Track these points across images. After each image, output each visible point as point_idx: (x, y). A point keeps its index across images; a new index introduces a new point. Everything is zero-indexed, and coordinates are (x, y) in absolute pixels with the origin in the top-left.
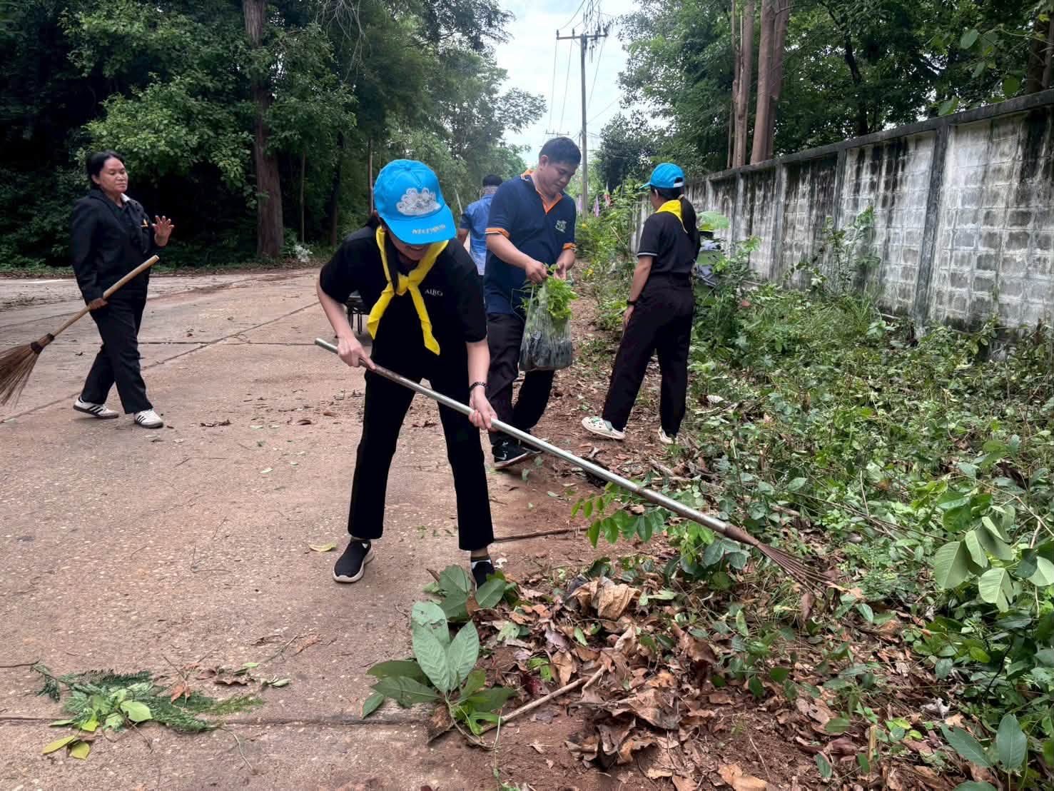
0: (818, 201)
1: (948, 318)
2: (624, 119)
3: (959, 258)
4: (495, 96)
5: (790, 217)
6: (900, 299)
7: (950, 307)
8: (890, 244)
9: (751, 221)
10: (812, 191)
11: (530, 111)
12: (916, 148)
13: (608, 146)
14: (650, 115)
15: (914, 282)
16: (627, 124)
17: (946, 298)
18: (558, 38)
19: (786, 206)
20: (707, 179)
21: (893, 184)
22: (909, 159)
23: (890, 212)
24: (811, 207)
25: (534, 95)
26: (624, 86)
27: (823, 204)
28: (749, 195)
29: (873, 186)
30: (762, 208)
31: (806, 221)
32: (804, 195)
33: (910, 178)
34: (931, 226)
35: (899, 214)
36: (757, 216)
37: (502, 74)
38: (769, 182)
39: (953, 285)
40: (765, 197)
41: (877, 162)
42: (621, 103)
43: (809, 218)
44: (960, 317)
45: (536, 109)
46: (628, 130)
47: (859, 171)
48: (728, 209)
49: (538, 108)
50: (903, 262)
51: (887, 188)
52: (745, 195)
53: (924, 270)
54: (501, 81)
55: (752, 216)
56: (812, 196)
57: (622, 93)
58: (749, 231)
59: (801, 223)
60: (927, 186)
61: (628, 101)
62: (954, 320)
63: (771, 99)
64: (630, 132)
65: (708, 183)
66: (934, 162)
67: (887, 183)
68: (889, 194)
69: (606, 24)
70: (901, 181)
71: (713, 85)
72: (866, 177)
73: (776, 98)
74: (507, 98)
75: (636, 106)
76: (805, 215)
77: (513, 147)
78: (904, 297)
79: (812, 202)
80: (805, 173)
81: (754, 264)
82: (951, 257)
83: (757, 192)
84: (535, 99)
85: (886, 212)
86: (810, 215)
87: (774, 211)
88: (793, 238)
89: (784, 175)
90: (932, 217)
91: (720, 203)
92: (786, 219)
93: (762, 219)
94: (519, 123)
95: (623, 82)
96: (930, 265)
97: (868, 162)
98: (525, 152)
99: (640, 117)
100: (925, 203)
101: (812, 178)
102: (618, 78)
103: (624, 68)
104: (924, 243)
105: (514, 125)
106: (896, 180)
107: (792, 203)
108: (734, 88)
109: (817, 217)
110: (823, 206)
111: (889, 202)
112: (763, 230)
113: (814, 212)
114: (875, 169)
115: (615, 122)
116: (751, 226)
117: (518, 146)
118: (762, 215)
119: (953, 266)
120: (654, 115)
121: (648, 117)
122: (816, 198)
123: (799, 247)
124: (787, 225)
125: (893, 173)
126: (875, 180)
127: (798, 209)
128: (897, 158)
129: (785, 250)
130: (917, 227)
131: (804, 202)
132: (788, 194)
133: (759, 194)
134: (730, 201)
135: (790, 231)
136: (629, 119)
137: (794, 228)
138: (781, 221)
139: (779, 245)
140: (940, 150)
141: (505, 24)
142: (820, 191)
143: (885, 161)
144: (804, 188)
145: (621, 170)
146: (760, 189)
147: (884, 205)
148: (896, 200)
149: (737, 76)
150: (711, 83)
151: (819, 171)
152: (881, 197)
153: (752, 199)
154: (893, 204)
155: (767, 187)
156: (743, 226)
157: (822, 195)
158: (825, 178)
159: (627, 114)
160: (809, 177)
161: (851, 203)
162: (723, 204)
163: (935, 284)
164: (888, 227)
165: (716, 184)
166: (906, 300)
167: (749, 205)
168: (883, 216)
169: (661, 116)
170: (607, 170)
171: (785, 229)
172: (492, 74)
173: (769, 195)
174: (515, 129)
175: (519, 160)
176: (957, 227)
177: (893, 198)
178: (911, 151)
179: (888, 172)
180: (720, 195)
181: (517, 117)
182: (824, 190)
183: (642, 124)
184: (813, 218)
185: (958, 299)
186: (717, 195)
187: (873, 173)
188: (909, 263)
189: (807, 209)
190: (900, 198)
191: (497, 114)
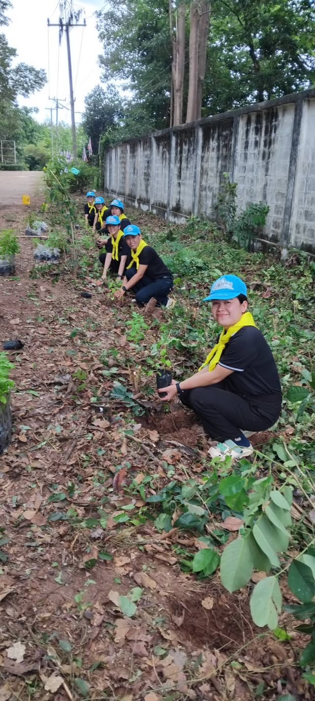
0: (222, 154)
1: (303, 244)
2: (102, 90)
3: (310, 199)
4: (8, 69)
5: (205, 165)
6: (274, 229)
7: (304, 236)
8: (268, 187)
9: (180, 168)
10: (218, 146)
11: (35, 81)
12: (283, 116)
13: (91, 110)
14: (121, 88)
15: (282, 216)
16: (104, 94)
17: (301, 229)
18: (49, 25)
19: (203, 158)
20: (152, 136)
21: (269, 143)
22: (278, 124)
23: (267, 163)
24: (218, 158)
25: (38, 69)
26: (103, 65)
27: (226, 156)
28: (179, 149)
29: (257, 144)
30: (187, 159)
31: (215, 169)
32: (213, 149)
33: (279, 138)
34: (292, 175)
35: (273, 164)
36: (184, 165)
37: (13, 52)
38: (191, 139)
39: (306, 219)
40: (189, 150)
41: (259, 126)
42: (101, 78)
43: (217, 167)
44: (310, 243)
45: (39, 79)
46: (105, 98)
47: (247, 132)
48: (166, 158)
49: (41, 79)
50: (275, 202)
51: (265, 145)
52: (176, 148)
53: (288, 208)
54: (12, 57)
55: (181, 164)
56: (218, 150)
57: (102, 71)
58: (179, 176)
59: (212, 170)
60: (290, 146)
61: (106, 77)
62: (306, 245)
63: (199, 78)
64: (107, 100)
65: (153, 139)
66: (294, 127)
67: (265, 142)
68: (267, 150)
69: (77, 12)
70: (274, 140)
71: (160, 67)
72: (252, 136)
73: (202, 78)
74: (18, 70)
75: (112, 81)
76: (214, 164)
77: (25, 108)
78: (275, 228)
79: (218, 155)
80: (214, 133)
81: (183, 201)
82: (305, 198)
83: (184, 147)
84: (38, 72)
85: (265, 163)
86: (217, 165)
87: (194, 160)
88: (207, 181)
89: (200, 134)
90: (293, 168)
91: (161, 154)
92: (202, 168)
93: (187, 167)
94: (27, 91)
95: (102, 62)
96: (291, 204)
97: (253, 125)
98: (34, 113)
99: (113, 89)
100: (289, 157)
101: (219, 136)
102: (98, 59)
103: (102, 52)
104: (288, 187)
105: (24, 91)
106: (271, 139)
107: (206, 155)
108: (173, 69)
109: (222, 166)
110: (225, 158)
111: (267, 156)
112: (188, 175)
113: (220, 162)
114: (258, 131)
115: (95, 92)
116: (180, 172)
117: (29, 107)
118: (187, 164)
119: (306, 205)
120: (125, 88)
121: (120, 90)
122: (221, 152)
123: (211, 189)
124: (204, 172)
125: (269, 134)
126: (258, 139)
127: (210, 160)
128: (271, 123)
129: (202, 191)
130: (284, 175)
131: (213, 154)
132: (203, 148)
133: (185, 147)
134: (167, 153)
135: (205, 176)
136: (105, 90)
137: (207, 174)
138: (199, 169)
139: (198, 187)
140: (298, 118)
141: (5, 10)
142: (223, 146)
143: (264, 125)
144: (213, 144)
145: (101, 128)
146: (186, 145)
147: (264, 158)
148: (271, 155)
149: (174, 60)
150: (158, 65)
151: (223, 131)
152: (261, 152)
153: (181, 152)
154: (269, 158)
155: (190, 142)
156: (175, 172)
157: (224, 150)
158: (226, 137)
159: (104, 86)
160: (216, 136)
161: (243, 156)
162: (163, 155)
163: (294, 219)
164: (266, 175)
165: (159, 140)
166: (276, 230)
167: (179, 156)
168: (263, 166)
169: (129, 89)
170: (90, 128)
171: (202, 175)
172: (5, 52)
173: (192, 148)
174: (23, 94)
175: (30, 119)
176: (309, 176)
177: (269, 153)
178: (280, 118)
179: (266, 133)
180: (161, 148)
181: (25, 85)
182: (226, 146)
183: (115, 95)
184: (219, 166)
185: (309, 230)
186: (159, 148)
187: (256, 134)
188: (279, 203)
189: (215, 160)
190: (273, 153)
191: (11, 82)
